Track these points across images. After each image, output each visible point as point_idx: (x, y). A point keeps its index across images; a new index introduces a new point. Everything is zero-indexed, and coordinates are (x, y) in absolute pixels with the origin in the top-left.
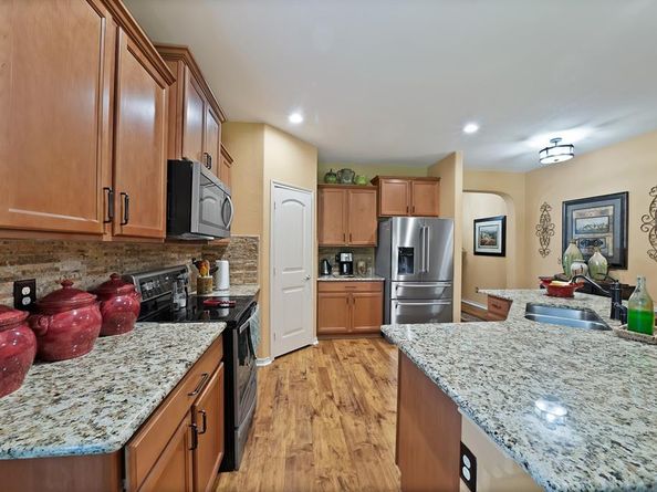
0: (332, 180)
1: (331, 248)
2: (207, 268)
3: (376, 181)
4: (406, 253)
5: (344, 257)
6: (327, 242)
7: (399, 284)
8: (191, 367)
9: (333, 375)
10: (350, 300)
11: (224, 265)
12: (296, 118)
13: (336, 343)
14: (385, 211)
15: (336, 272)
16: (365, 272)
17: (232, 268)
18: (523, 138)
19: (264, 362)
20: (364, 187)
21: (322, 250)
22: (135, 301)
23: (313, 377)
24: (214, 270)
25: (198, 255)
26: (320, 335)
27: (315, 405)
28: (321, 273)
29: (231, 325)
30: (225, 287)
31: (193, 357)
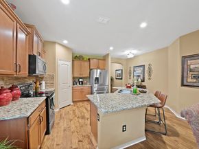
0: (77, 58)
1: (77, 78)
2: (38, 83)
3: (89, 59)
4: (97, 79)
5: (80, 80)
6: (75, 76)
7: (96, 87)
8: (40, 105)
9: (77, 111)
10: (82, 92)
11: (43, 83)
12: (65, 42)
13: (78, 104)
14: (91, 68)
15: (78, 84)
16: (86, 84)
17: (46, 83)
18: (123, 51)
19: (56, 110)
20: (86, 61)
21: (73, 78)
22: (19, 92)
23: (71, 112)
24: (40, 84)
25: (34, 80)
26: (73, 102)
27: (71, 118)
28: (74, 84)
29: (48, 97)
30: (43, 89)
31: (40, 103)
